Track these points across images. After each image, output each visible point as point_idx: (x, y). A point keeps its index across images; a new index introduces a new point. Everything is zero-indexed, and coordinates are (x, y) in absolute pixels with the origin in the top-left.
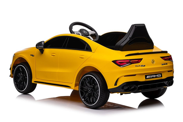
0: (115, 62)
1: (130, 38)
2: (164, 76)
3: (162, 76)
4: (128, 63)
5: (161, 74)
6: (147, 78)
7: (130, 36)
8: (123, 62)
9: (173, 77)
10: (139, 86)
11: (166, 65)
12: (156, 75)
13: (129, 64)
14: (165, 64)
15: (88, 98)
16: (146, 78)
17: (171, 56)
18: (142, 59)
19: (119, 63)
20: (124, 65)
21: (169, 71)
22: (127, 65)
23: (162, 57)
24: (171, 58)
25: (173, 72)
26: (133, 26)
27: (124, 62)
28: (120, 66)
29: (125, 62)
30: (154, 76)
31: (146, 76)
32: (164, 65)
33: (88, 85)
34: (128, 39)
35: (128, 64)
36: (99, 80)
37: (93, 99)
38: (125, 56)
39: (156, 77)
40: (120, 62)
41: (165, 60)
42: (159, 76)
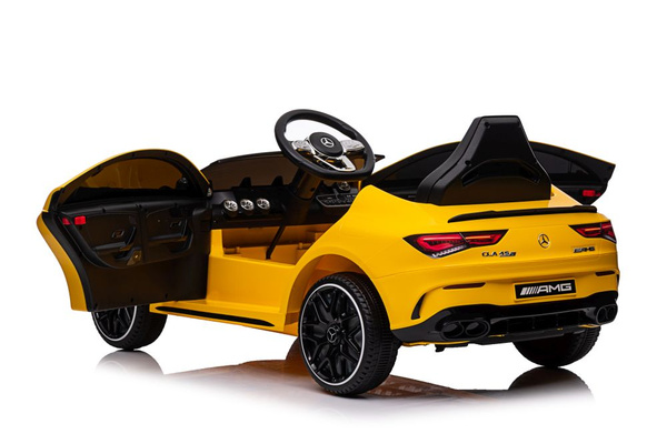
0: (413, 240)
1: (467, 162)
2: (584, 291)
3: (574, 290)
4: (455, 243)
5: (572, 282)
6: (522, 293)
7: (469, 155)
8: (440, 242)
9: (614, 295)
10: (493, 321)
11: (589, 253)
12: (554, 284)
13: (459, 248)
14: (586, 250)
15: (327, 362)
16: (518, 296)
17: (609, 223)
18: (504, 232)
19: (426, 245)
20: (443, 251)
21: (599, 274)
22: (453, 250)
23: (575, 227)
24: (611, 229)
25: (618, 276)
26: (477, 122)
27: (444, 241)
28: (429, 253)
29: (448, 241)
30: (549, 289)
31: (518, 289)
32: (584, 254)
33: (328, 316)
34: (462, 166)
35: (456, 249)
36: (361, 300)
37: (344, 364)
38: (449, 221)
39: (555, 292)
40: (430, 243)
41: (587, 235)
42: (564, 287)
